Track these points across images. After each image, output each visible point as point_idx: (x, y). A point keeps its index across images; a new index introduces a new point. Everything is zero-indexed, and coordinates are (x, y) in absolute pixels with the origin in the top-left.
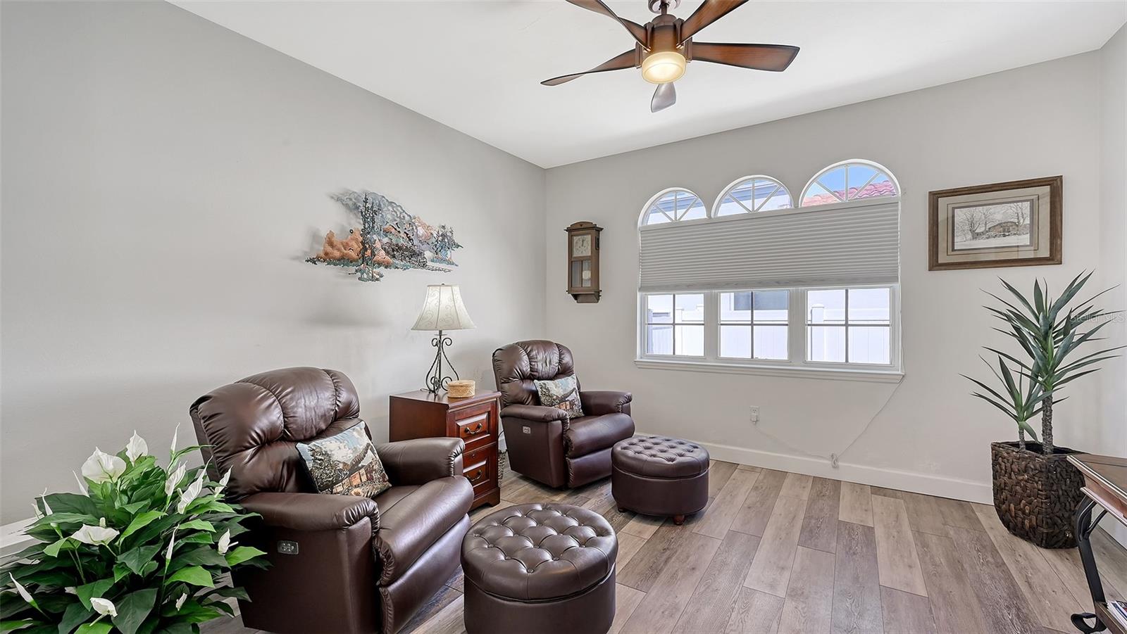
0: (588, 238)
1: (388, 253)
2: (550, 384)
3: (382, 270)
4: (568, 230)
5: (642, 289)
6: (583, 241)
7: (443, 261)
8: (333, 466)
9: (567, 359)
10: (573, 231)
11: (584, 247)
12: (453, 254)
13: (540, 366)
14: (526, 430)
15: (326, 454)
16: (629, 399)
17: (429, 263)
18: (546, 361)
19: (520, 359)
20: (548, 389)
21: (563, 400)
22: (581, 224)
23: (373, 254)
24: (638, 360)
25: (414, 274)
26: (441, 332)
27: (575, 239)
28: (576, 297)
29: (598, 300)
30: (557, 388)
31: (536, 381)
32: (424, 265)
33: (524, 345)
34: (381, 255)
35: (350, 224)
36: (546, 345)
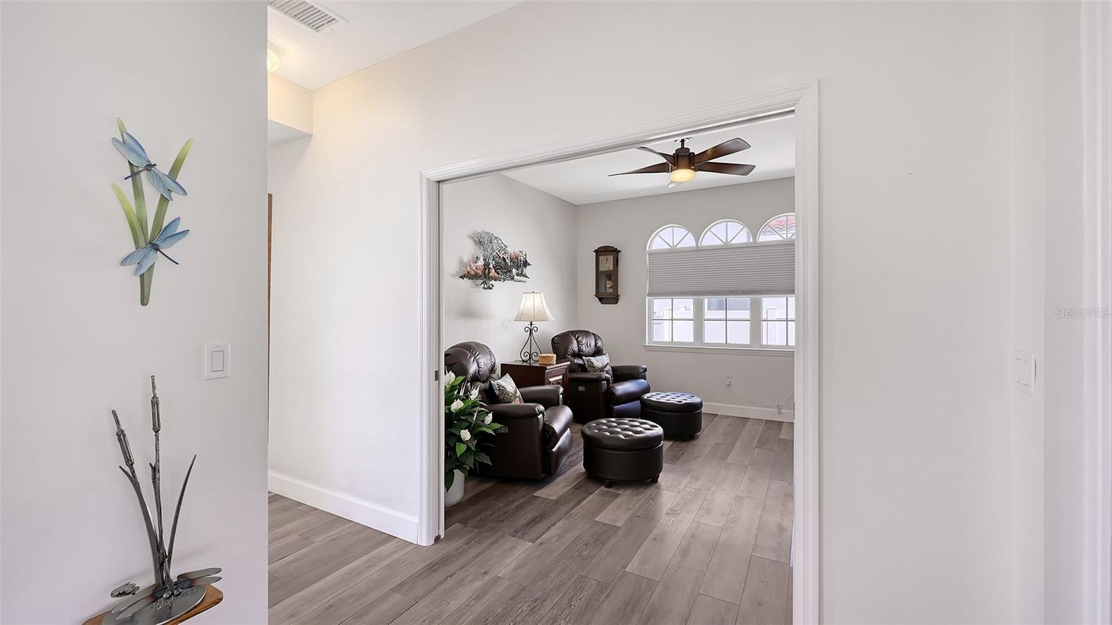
0: (611, 257)
1: (495, 271)
2: (593, 359)
3: (493, 282)
4: (596, 251)
5: (649, 295)
6: (607, 260)
7: (521, 274)
8: (508, 393)
9: (599, 344)
10: (600, 252)
11: (607, 264)
12: (527, 270)
13: (584, 348)
14: (581, 388)
15: (503, 387)
16: (646, 370)
17: (516, 277)
18: (588, 344)
19: (572, 342)
20: (592, 363)
21: (602, 369)
22: (606, 247)
23: (489, 273)
24: (647, 344)
25: (509, 283)
26: (531, 322)
27: (601, 258)
28: (600, 300)
29: (617, 302)
30: (598, 362)
31: (584, 357)
32: (513, 279)
33: (573, 333)
34: (493, 273)
35: (477, 253)
36: (586, 333)
